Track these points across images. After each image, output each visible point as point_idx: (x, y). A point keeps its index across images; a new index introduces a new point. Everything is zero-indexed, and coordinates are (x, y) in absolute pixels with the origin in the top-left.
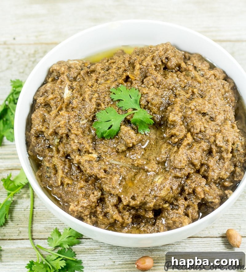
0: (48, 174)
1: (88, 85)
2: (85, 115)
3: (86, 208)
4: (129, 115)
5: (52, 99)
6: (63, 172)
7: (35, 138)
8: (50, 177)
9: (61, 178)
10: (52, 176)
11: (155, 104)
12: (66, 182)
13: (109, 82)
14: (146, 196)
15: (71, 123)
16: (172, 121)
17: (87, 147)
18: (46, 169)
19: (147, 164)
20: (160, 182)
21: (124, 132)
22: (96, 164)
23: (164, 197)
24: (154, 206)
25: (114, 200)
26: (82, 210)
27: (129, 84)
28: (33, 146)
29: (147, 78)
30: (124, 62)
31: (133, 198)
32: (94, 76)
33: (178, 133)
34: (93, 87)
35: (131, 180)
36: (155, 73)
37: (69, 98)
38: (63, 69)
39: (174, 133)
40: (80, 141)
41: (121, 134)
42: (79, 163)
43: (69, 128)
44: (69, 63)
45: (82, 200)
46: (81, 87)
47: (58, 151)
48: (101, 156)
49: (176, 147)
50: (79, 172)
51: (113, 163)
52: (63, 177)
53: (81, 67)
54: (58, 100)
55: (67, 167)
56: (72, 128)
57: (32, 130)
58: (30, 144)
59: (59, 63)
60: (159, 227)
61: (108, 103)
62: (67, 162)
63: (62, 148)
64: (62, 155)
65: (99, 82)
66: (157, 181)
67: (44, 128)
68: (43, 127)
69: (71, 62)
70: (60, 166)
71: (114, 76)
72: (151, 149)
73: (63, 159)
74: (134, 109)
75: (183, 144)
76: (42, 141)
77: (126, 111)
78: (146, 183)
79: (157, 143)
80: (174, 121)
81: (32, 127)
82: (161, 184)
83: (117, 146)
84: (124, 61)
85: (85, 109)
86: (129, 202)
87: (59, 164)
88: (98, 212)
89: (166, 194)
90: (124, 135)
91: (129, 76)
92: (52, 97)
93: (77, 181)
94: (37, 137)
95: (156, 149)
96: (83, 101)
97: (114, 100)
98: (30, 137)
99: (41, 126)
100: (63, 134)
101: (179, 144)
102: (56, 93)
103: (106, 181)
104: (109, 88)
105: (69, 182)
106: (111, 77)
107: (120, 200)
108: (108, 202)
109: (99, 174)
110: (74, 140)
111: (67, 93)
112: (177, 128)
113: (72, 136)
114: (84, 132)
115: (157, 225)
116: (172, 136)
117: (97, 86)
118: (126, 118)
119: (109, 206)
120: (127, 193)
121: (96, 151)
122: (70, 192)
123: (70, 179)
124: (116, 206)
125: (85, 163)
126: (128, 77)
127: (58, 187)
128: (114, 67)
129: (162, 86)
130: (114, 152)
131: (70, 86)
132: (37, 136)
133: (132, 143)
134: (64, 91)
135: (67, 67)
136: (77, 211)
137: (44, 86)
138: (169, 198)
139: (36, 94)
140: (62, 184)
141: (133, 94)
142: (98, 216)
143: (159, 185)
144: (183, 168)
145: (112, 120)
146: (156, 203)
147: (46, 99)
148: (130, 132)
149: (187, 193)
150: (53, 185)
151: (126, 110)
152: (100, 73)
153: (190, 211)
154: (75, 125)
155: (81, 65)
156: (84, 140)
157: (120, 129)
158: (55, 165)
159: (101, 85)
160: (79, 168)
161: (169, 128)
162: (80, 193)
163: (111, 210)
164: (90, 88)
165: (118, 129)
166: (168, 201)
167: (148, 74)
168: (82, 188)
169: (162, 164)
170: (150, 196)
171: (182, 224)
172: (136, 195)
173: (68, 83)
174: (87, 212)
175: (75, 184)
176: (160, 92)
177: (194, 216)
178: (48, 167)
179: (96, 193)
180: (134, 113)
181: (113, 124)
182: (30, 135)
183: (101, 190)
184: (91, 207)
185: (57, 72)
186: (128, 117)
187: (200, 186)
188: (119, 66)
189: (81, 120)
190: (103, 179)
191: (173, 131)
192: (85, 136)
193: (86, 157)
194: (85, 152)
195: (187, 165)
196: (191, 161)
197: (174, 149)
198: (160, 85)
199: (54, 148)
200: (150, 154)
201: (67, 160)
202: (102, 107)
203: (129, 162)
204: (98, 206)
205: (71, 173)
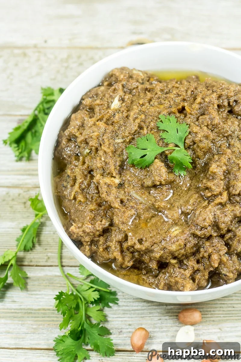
0: (65, 184)
1: (139, 103)
2: (123, 134)
3: (88, 234)
4: (168, 150)
5: (98, 105)
6: (80, 187)
7: (66, 140)
8: (66, 187)
9: (76, 192)
10: (69, 186)
11: (202, 148)
12: (79, 199)
13: (162, 107)
14: (155, 243)
15: (105, 137)
16: (212, 172)
17: (112, 169)
18: (66, 177)
19: (169, 209)
20: (175, 234)
21: (156, 166)
22: (114, 190)
23: (174, 252)
24: (160, 257)
25: (120, 237)
26: (82, 235)
27: (182, 116)
28: (62, 147)
29: (204, 117)
30: (187, 91)
31: (140, 241)
32: (149, 95)
33: (213, 187)
34: (143, 107)
35: (147, 221)
36: (213, 114)
37: (115, 110)
38: (122, 77)
39: (210, 186)
40: (107, 160)
41: (152, 168)
42: (99, 183)
43: (101, 142)
44: (132, 72)
45: (87, 223)
46: (132, 102)
47: (84, 163)
48: (124, 183)
49: (207, 202)
50: (96, 193)
51: (133, 195)
52: (78, 191)
53: (143, 80)
54: (103, 108)
55: (86, 183)
56: (104, 144)
57: (67, 130)
58: (59, 145)
59: (123, 69)
60: (160, 281)
61: (151, 129)
62: (88, 178)
63: (88, 161)
64: (85, 168)
65: (151, 103)
66: (173, 231)
67: (79, 132)
68: (77, 132)
69: (134, 72)
70: (79, 178)
71: (170, 102)
72: (180, 195)
73: (86, 173)
74: (177, 146)
75: (215, 202)
76: (73, 146)
77: (167, 145)
78: (161, 230)
79: (189, 190)
80: (215, 173)
81: (68, 127)
82: (175, 237)
83: (144, 179)
84: (187, 89)
85: (126, 127)
86: (135, 244)
87: (79, 176)
88: (101, 243)
89: (178, 249)
90: (155, 169)
91: (186, 108)
92: (98, 103)
93: (91, 202)
94: (69, 140)
95: (185, 197)
96: (126, 118)
97: (159, 128)
98: (62, 137)
99: (76, 130)
100: (92, 146)
101: (210, 200)
102: (105, 100)
103: (118, 212)
104: (159, 113)
105: (82, 200)
106: (167, 102)
107: (126, 238)
108: (113, 235)
109: (113, 202)
110: (101, 157)
111: (116, 104)
112: (216, 181)
113: (101, 153)
114: (115, 152)
115: (158, 279)
116: (207, 188)
117: (148, 108)
118: (164, 152)
119: (113, 241)
120: (136, 234)
121: (120, 177)
122: (80, 211)
123: (84, 197)
124: (120, 243)
125: (104, 185)
126: (183, 108)
127: (70, 200)
128: (174, 92)
129: (218, 130)
130: (139, 184)
131: (121, 97)
132: (69, 138)
133: (160, 181)
134: (113, 100)
135: (127, 76)
136: (78, 234)
137: (97, 88)
138: (179, 254)
139: (86, 94)
140: (75, 198)
141: (182, 129)
142: (99, 246)
143: (173, 237)
144: (206, 227)
145: (148, 149)
146: (163, 255)
147: (92, 103)
148: (162, 168)
149: (201, 256)
150: (66, 197)
151: (168, 143)
152: (156, 94)
153: (198, 276)
154: (108, 141)
155: (144, 79)
156: (112, 161)
157: (153, 162)
158: (75, 176)
159: (152, 107)
160: (97, 188)
161: (208, 178)
162: (88, 215)
163: (114, 245)
164: (140, 107)
165: (151, 161)
166: (178, 257)
167: (206, 113)
168: (93, 211)
169: (185, 215)
170: (159, 245)
171: (184, 287)
172: (144, 238)
173: (121, 93)
174: (87, 239)
175: (87, 204)
176: (212, 136)
177: (201, 283)
178: (68, 176)
179: (104, 221)
180: (174, 150)
181: (148, 153)
182: (63, 135)
183: (112, 220)
184: (94, 234)
185: (115, 78)
186: (167, 152)
187: (218, 254)
188: (179, 93)
189: (118, 138)
190: (116, 210)
191: (210, 184)
192: (115, 156)
193: (108, 180)
194: (109, 173)
195: (212, 226)
196: (217, 223)
197: (203, 203)
198: (215, 128)
199: (81, 158)
200: (177, 200)
201: (89, 175)
202: (143, 131)
203: (151, 201)
204: (102, 236)
205: (88, 190)
